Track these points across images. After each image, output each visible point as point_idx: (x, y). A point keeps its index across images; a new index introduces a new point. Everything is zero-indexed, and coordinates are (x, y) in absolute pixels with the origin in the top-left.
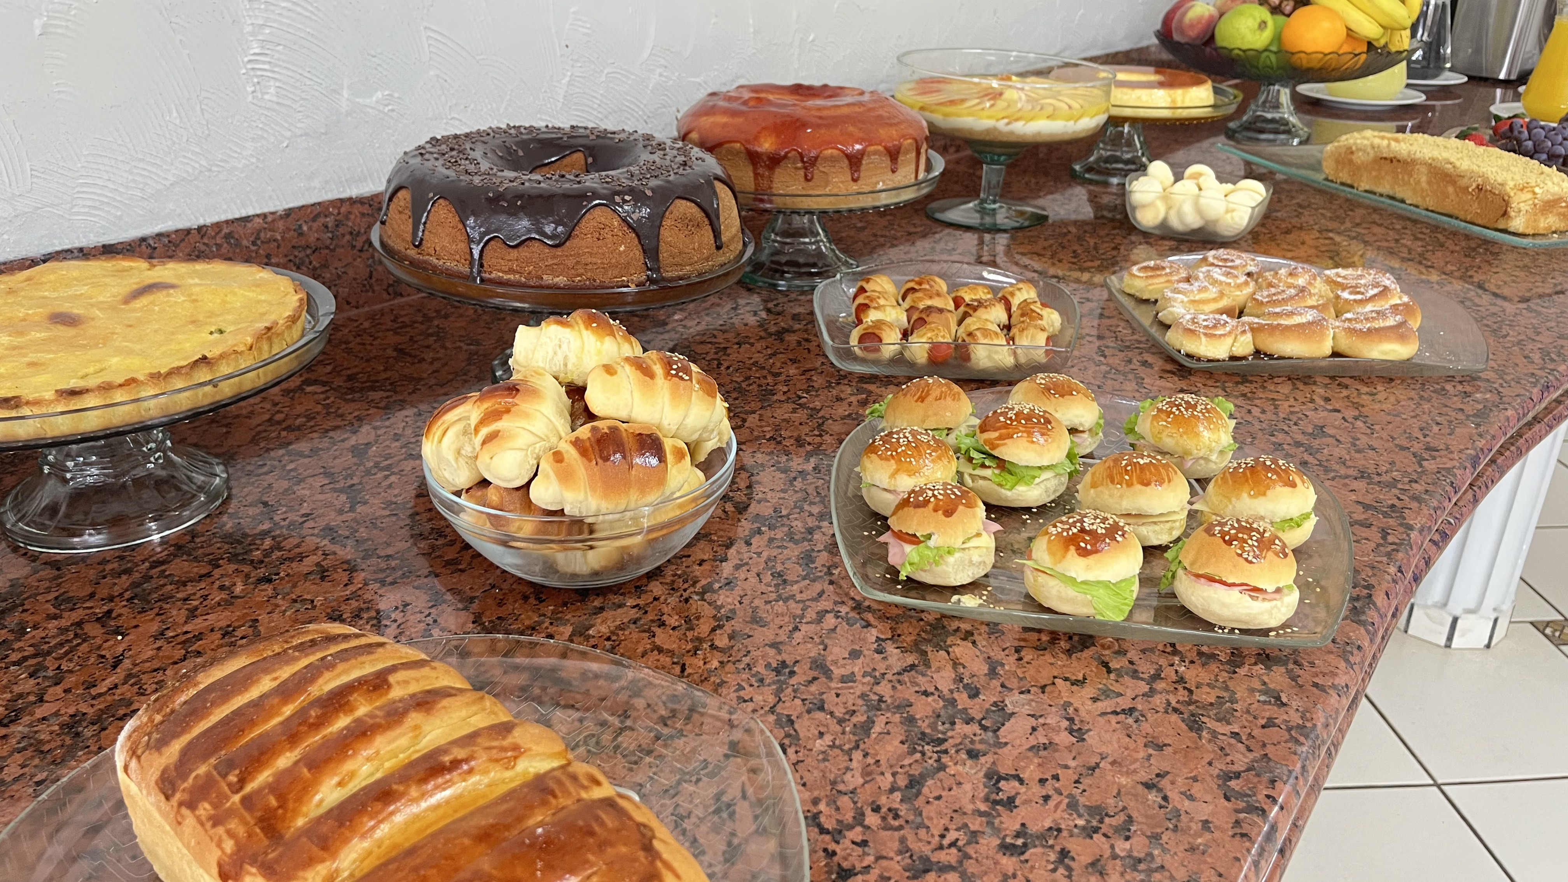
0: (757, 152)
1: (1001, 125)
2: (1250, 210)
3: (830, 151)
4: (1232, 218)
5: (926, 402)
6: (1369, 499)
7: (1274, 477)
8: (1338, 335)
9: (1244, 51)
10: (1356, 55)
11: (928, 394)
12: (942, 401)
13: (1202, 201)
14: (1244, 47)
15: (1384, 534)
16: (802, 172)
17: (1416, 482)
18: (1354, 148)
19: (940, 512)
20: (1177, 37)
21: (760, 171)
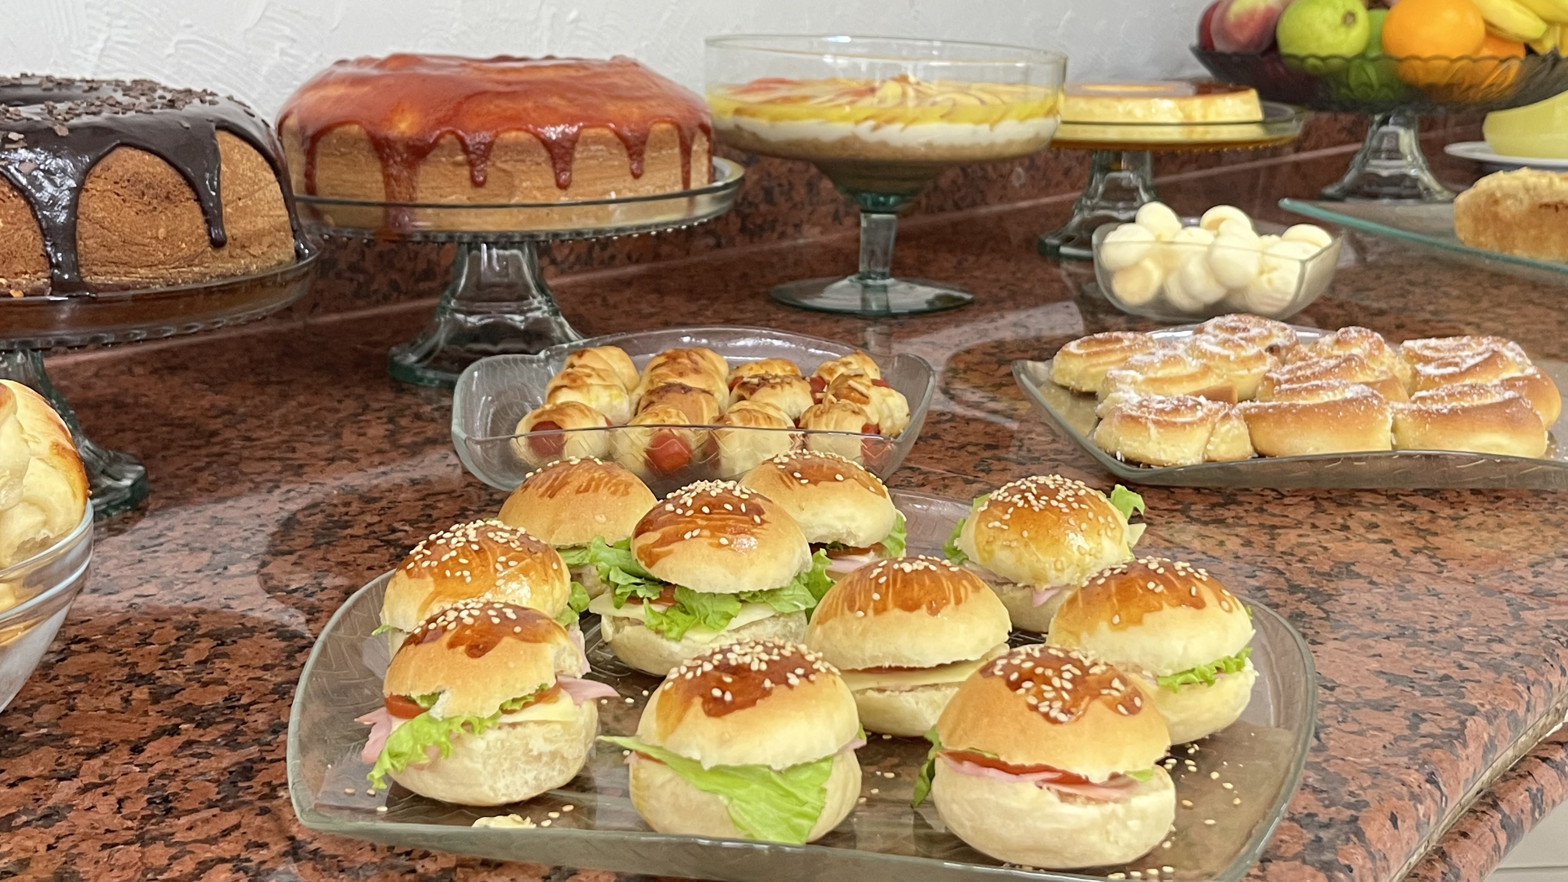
0: (387, 139)
1: (864, 131)
2: (1297, 267)
3: (513, 134)
4: (1270, 281)
5: (558, 496)
6: (1404, 669)
7: (1160, 588)
8: (1402, 425)
9: (1323, 59)
10: (1503, 61)
11: (564, 484)
12: (590, 494)
13: (1218, 253)
14: (1323, 53)
15: (1417, 718)
16: (465, 172)
17: (1501, 641)
18: (1498, 195)
19: (462, 648)
20: (1220, 46)
21: (394, 171)
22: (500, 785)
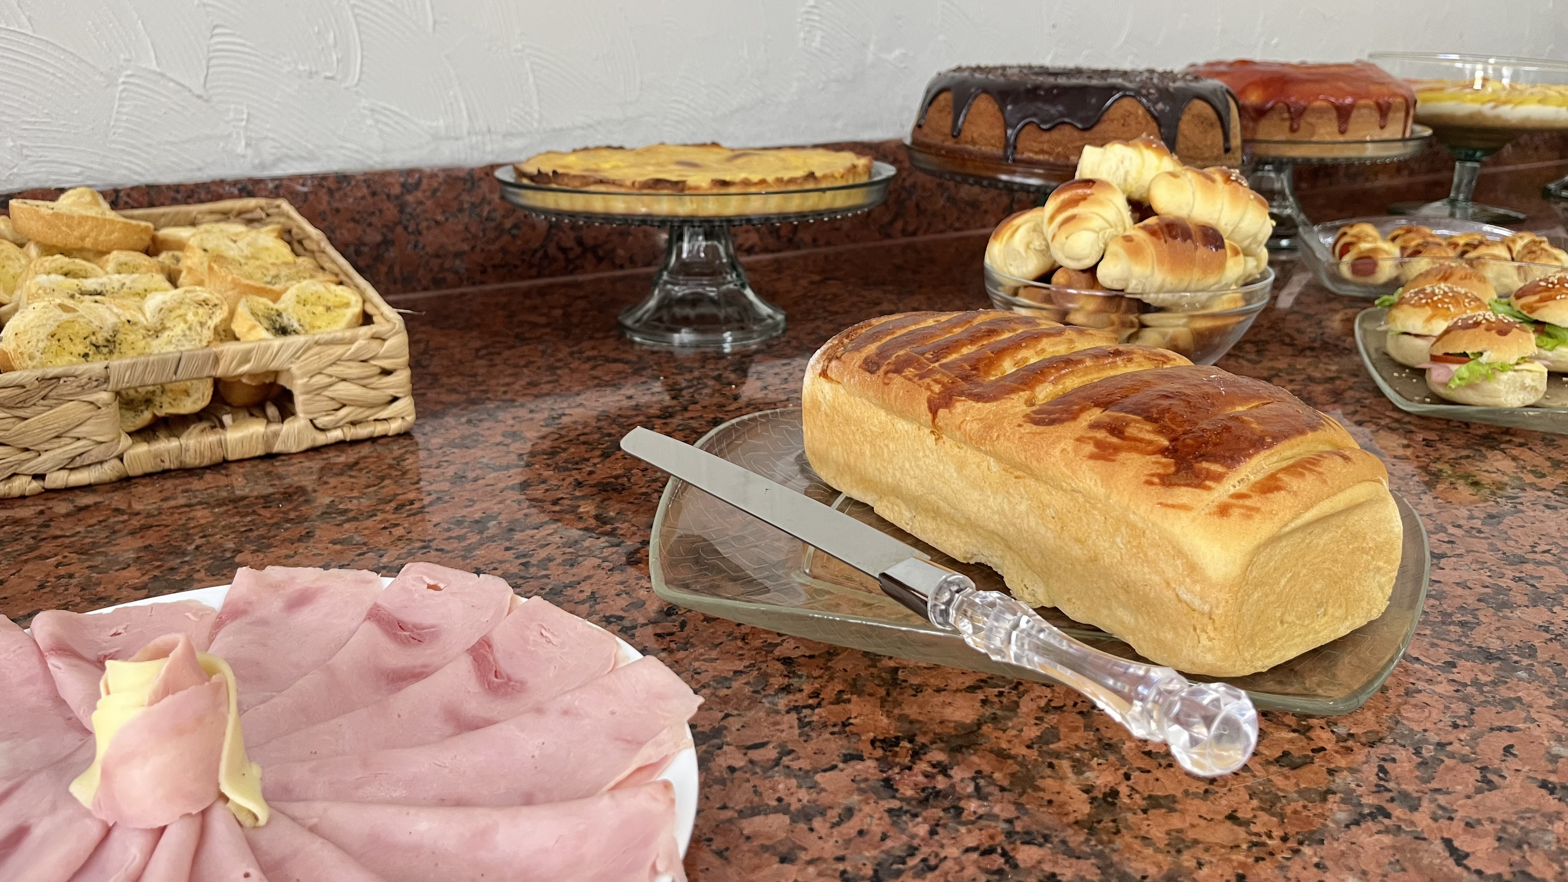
1: (1487, 109)
3: (1319, 103)
12: (1467, 281)
16: (1287, 124)
19: (1492, 334)
22: (1509, 398)
